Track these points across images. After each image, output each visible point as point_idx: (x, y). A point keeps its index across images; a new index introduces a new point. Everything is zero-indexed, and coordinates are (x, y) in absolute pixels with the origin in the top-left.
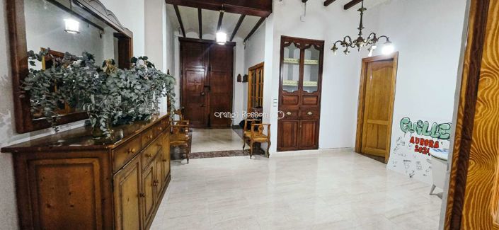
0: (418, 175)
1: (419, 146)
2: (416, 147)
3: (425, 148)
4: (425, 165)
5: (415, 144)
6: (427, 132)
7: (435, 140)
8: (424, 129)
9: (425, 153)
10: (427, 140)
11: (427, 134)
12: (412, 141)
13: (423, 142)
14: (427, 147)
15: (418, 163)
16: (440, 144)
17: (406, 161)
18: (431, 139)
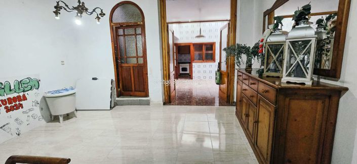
0: (23, 129)
1: (9, 106)
2: (6, 108)
3: (16, 105)
4: (23, 118)
5: (3, 107)
6: (10, 90)
7: (21, 94)
8: (7, 89)
9: (17, 108)
10: (14, 97)
11: (12, 92)
13: (10, 100)
14: (17, 103)
15: (17, 120)
16: (26, 95)
17: (4, 126)
18: (18, 94)
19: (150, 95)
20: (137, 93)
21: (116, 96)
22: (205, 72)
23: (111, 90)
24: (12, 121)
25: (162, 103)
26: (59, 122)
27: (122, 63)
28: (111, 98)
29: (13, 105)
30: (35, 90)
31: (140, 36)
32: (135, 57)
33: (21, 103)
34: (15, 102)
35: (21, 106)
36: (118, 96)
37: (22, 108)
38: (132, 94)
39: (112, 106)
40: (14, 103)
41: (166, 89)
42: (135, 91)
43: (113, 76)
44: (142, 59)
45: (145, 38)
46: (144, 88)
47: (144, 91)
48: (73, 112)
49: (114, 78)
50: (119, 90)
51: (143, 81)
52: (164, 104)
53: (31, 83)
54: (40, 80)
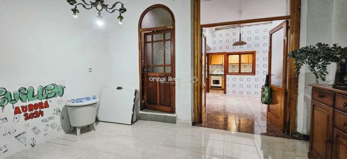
0: (39, 139)
1: (29, 113)
2: (26, 115)
3: (36, 113)
5: (23, 113)
6: (33, 96)
7: (44, 101)
8: (30, 95)
9: (37, 116)
10: (36, 104)
11: (34, 98)
12: (17, 111)
13: (31, 107)
14: (38, 110)
15: (34, 129)
16: (49, 102)
17: (19, 135)
18: (40, 101)
19: (176, 110)
20: (162, 108)
21: (139, 109)
22: (241, 86)
23: (134, 101)
24: (29, 131)
25: (191, 123)
26: (76, 134)
27: (148, 71)
28: (133, 111)
29: (33, 112)
30: (58, 97)
31: (169, 42)
32: (162, 66)
33: (42, 110)
34: (36, 109)
35: (42, 113)
36: (142, 109)
37: (42, 115)
38: (156, 108)
39: (134, 120)
40: (34, 111)
41: (196, 105)
42: (160, 104)
43: (137, 86)
44: (170, 68)
45: (174, 44)
46: (170, 103)
47: (170, 106)
48: (92, 125)
49: (138, 89)
50: (143, 101)
51: (170, 95)
52: (194, 124)
53: (56, 90)
54: (65, 87)
